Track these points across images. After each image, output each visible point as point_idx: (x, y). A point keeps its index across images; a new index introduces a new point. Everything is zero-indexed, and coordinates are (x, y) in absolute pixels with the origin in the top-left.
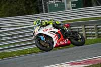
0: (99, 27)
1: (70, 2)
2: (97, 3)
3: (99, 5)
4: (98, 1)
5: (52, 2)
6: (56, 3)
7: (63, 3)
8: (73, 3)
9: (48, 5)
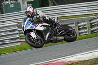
1: (26, 3)
2: (54, 3)
4: (54, 2)
5: (8, 2)
6: (11, 4)
7: (19, 4)
8: (29, 3)
9: (4, 6)
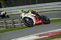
0: (6, 21)
3: (6, 7)
